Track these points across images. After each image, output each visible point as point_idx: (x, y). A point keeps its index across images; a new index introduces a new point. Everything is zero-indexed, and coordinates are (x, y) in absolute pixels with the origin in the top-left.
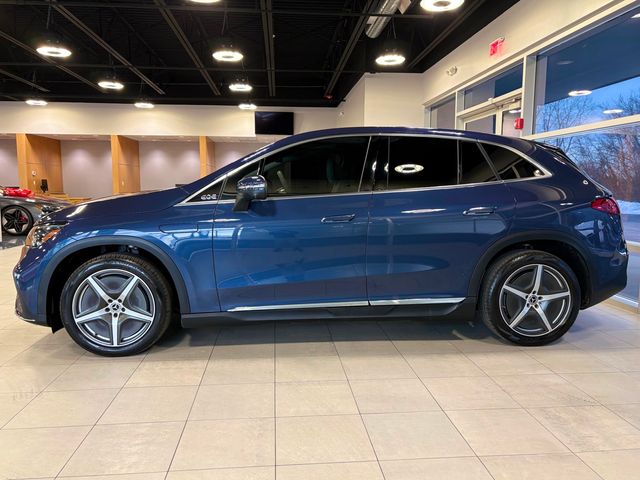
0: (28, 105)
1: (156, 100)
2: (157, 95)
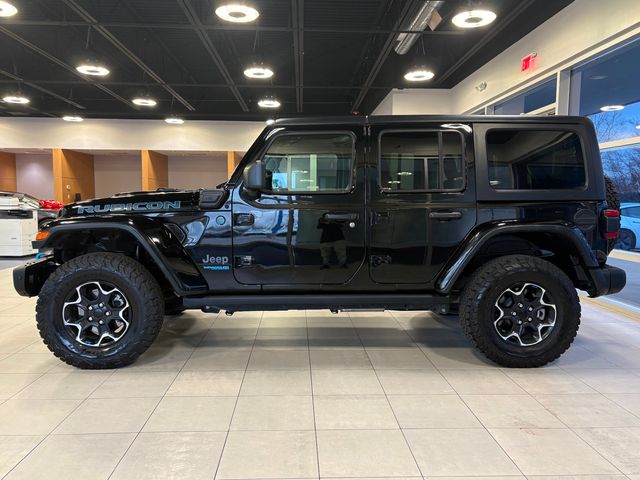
0: (65, 122)
1: (186, 116)
2: (188, 111)
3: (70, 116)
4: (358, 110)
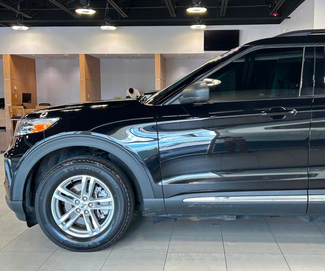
0: (13, 30)
1: (119, 22)
2: (122, 18)
3: (17, 25)
4: (278, 12)
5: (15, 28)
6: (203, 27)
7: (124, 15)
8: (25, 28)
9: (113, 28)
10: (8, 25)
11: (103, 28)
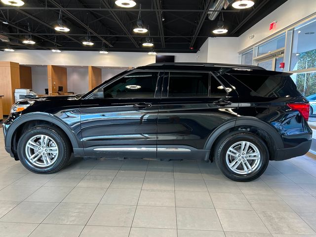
1: (109, 49)
2: (110, 47)
3: (55, 49)
4: (193, 47)
5: (53, 51)
6: (155, 53)
7: (111, 46)
8: (59, 51)
9: (106, 52)
10: (49, 49)
11: (101, 52)
